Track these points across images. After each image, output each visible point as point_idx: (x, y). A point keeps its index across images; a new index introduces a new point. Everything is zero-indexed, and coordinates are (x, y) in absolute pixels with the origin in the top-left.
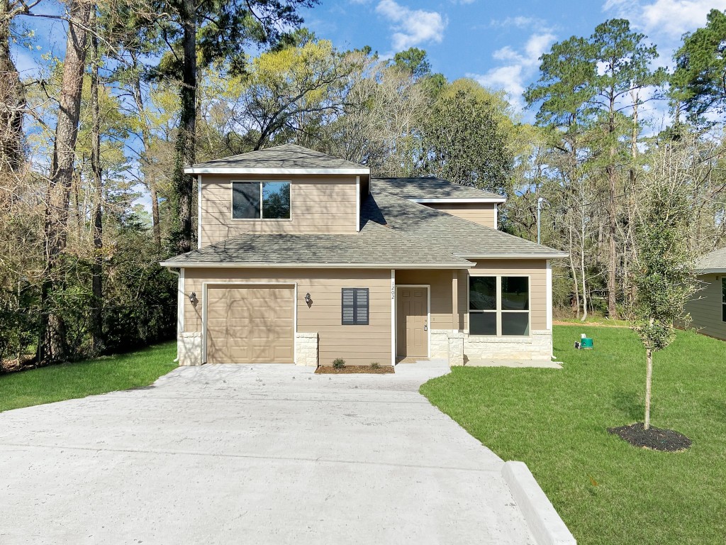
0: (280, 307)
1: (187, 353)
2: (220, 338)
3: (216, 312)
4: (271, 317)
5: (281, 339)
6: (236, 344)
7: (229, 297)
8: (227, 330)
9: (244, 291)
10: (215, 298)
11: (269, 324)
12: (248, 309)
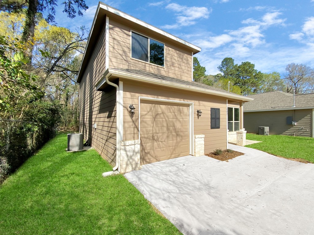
0: (183, 119)
1: (128, 160)
2: (148, 143)
3: (146, 122)
4: (178, 125)
5: (183, 140)
6: (159, 146)
7: (154, 111)
8: (153, 136)
9: (163, 107)
10: (145, 111)
11: (177, 130)
12: (166, 120)
